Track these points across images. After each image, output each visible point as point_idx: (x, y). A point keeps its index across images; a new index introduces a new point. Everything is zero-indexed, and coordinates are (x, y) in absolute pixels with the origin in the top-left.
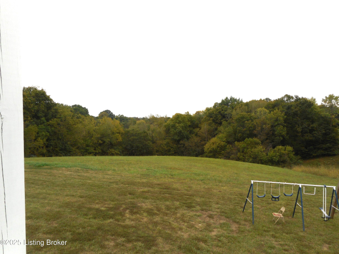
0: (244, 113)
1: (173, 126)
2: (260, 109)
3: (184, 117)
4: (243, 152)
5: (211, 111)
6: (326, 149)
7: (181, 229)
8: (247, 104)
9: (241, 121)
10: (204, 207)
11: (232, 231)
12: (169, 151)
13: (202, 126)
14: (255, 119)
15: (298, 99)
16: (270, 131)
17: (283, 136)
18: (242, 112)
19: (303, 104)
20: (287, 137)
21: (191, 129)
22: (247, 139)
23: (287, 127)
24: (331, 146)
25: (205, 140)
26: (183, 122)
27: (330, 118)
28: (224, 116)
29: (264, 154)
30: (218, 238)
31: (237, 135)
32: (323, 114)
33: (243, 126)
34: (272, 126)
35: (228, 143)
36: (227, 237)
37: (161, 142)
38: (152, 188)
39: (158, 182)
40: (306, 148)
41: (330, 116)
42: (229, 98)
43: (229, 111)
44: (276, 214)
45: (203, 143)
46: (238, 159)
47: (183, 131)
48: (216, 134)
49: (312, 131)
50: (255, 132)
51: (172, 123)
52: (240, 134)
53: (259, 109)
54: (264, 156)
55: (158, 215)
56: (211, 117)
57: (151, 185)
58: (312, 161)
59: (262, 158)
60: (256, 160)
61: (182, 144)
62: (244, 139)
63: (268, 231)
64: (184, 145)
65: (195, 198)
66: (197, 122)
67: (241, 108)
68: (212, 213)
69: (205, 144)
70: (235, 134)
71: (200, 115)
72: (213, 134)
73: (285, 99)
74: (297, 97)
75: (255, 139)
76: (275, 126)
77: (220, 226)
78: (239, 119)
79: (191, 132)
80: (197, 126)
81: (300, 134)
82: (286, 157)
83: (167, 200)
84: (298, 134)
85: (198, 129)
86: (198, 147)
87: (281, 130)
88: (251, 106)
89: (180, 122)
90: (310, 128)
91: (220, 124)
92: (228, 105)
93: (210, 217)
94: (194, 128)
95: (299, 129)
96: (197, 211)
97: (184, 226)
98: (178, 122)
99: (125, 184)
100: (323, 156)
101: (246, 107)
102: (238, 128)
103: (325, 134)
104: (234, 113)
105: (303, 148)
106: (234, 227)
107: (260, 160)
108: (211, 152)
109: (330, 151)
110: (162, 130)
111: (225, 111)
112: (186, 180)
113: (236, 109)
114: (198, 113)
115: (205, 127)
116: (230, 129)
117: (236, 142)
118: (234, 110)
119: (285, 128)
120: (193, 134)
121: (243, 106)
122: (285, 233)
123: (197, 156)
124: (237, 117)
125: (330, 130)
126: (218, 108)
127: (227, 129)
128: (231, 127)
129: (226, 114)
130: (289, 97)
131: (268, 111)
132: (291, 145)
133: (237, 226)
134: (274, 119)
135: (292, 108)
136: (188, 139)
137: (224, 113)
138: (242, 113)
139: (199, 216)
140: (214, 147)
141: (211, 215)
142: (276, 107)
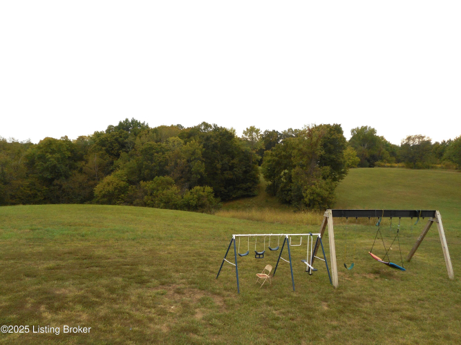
0: (153, 143)
1: (42, 158)
2: (173, 138)
3: (61, 145)
4: (151, 194)
5: (102, 137)
6: (246, 190)
7: (151, 320)
8: (155, 130)
9: (148, 153)
10: (164, 280)
11: (219, 307)
12: (35, 196)
13: (90, 158)
14: (167, 150)
15: (217, 129)
16: (186, 167)
17: (201, 174)
18: (149, 141)
19: (223, 135)
20: (205, 175)
21: (71, 162)
22: (156, 177)
23: (205, 163)
24: (251, 186)
25: (95, 179)
26: (59, 151)
27: (251, 154)
28: (123, 146)
29: (179, 196)
30: (208, 321)
31: (143, 172)
32: (244, 148)
33: (152, 160)
34: (188, 161)
35: (130, 182)
36: (219, 318)
37: (20, 182)
38: (61, 260)
39: (66, 250)
40: (225, 188)
41: (251, 151)
42: (130, 120)
43: (131, 138)
44: (261, 275)
45: (92, 183)
46: (145, 205)
47: (58, 166)
48: (112, 171)
49: (231, 168)
50: (167, 168)
51: (39, 153)
52: (147, 171)
53: (171, 139)
54: (178, 200)
55: (101, 304)
56: (104, 146)
57: (58, 256)
58: (231, 203)
59: (176, 203)
60: (169, 204)
61: (57, 185)
62: (152, 178)
63: (260, 299)
64: (61, 186)
65: (140, 267)
66: (81, 152)
67: (148, 135)
68: (178, 287)
69: (96, 185)
70: (140, 170)
71: (86, 142)
72: (107, 170)
73: (203, 128)
74: (215, 126)
75: (167, 178)
76: (191, 161)
77: (202, 304)
78: (146, 151)
79: (72, 167)
80: (81, 158)
81: (219, 172)
82: (205, 200)
83: (100, 276)
84: (217, 172)
85: (84, 163)
86: (84, 189)
87: (199, 167)
88: (161, 133)
89: (53, 152)
90: (230, 165)
91: (118, 156)
92: (128, 130)
93: (179, 293)
94: (75, 161)
95: (219, 166)
96: (155, 287)
97: (152, 313)
98: (50, 150)
99: (6, 260)
100: (243, 197)
101: (155, 134)
102: (145, 163)
103: (246, 172)
104: (138, 141)
105: (222, 189)
106: (218, 301)
107: (174, 204)
108: (104, 196)
109: (250, 191)
110: (21, 162)
111: (125, 138)
112: (110, 242)
113: (140, 137)
114: (81, 138)
115: (94, 160)
116: (133, 163)
117: (141, 182)
118: (138, 138)
119: (204, 164)
120: (74, 169)
121: (150, 133)
122: (278, 297)
123: (82, 202)
124: (144, 147)
125: (250, 167)
126: (115, 133)
127: (128, 163)
128: (134, 161)
129: (127, 143)
130: (206, 125)
131: (182, 141)
132: (211, 185)
133: (221, 299)
134: (191, 152)
135: (212, 139)
136: (67, 177)
137: (123, 140)
138: (150, 143)
139: (162, 294)
140: (111, 188)
141: (179, 289)
142: (192, 138)
